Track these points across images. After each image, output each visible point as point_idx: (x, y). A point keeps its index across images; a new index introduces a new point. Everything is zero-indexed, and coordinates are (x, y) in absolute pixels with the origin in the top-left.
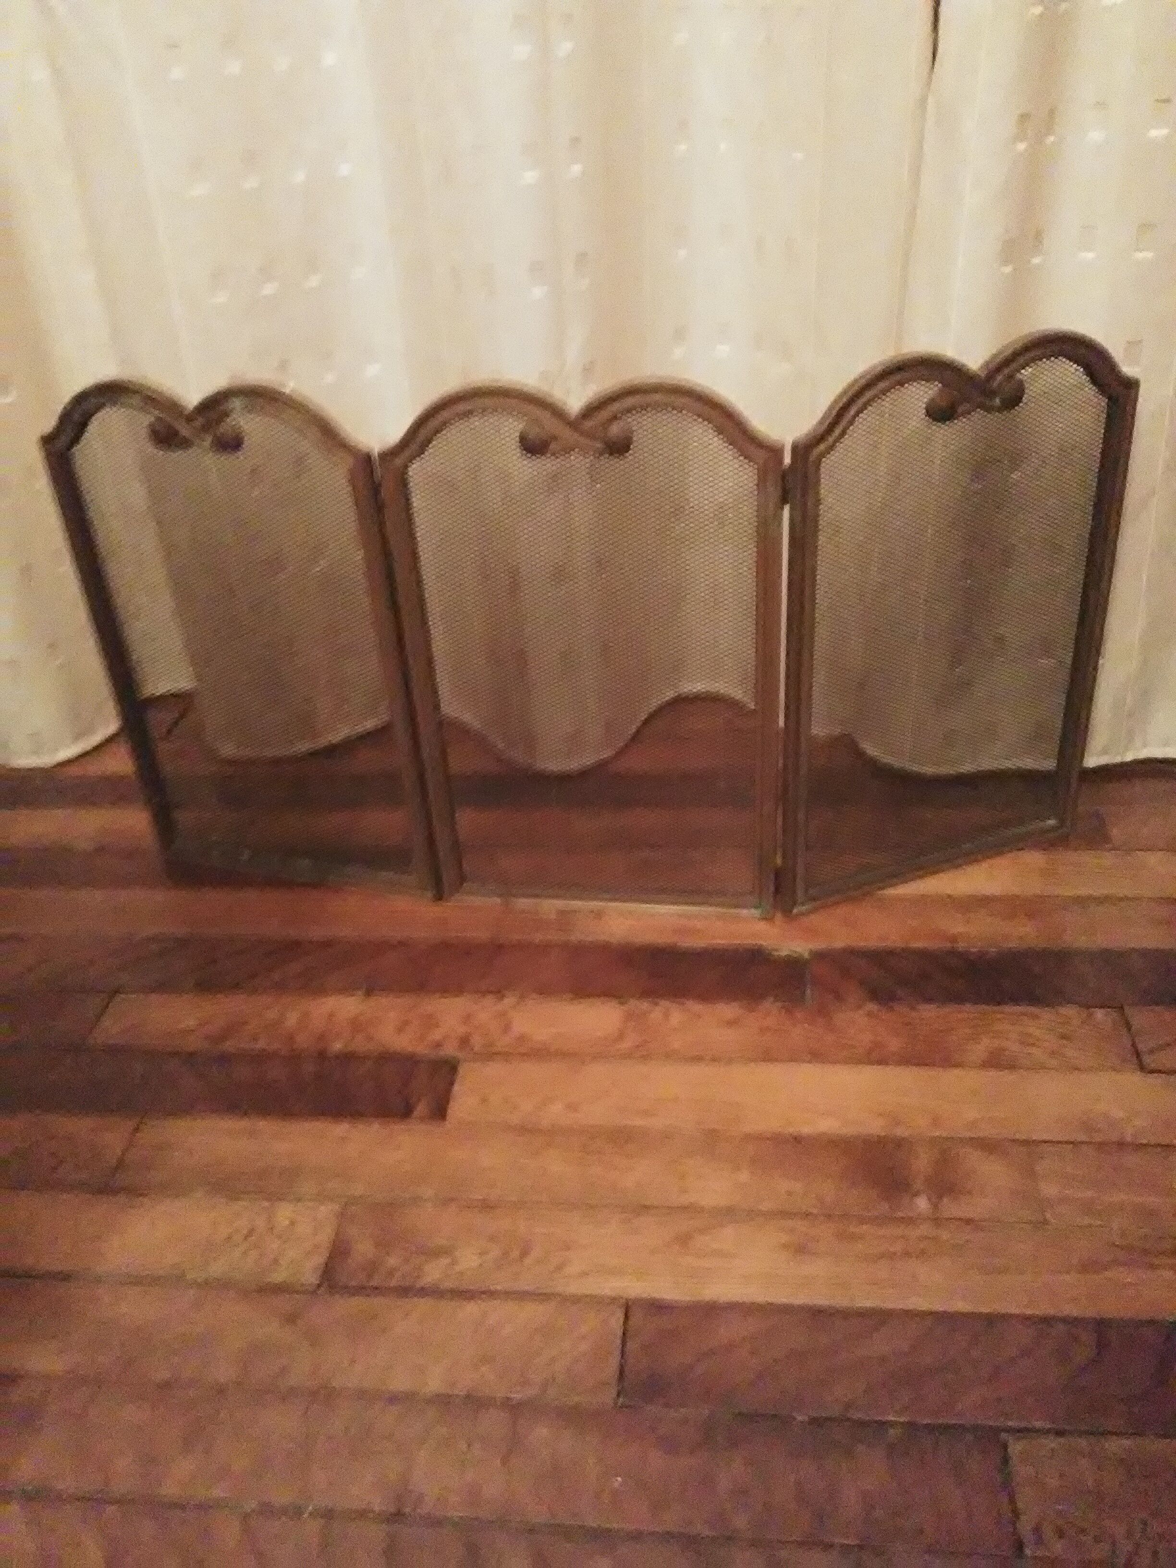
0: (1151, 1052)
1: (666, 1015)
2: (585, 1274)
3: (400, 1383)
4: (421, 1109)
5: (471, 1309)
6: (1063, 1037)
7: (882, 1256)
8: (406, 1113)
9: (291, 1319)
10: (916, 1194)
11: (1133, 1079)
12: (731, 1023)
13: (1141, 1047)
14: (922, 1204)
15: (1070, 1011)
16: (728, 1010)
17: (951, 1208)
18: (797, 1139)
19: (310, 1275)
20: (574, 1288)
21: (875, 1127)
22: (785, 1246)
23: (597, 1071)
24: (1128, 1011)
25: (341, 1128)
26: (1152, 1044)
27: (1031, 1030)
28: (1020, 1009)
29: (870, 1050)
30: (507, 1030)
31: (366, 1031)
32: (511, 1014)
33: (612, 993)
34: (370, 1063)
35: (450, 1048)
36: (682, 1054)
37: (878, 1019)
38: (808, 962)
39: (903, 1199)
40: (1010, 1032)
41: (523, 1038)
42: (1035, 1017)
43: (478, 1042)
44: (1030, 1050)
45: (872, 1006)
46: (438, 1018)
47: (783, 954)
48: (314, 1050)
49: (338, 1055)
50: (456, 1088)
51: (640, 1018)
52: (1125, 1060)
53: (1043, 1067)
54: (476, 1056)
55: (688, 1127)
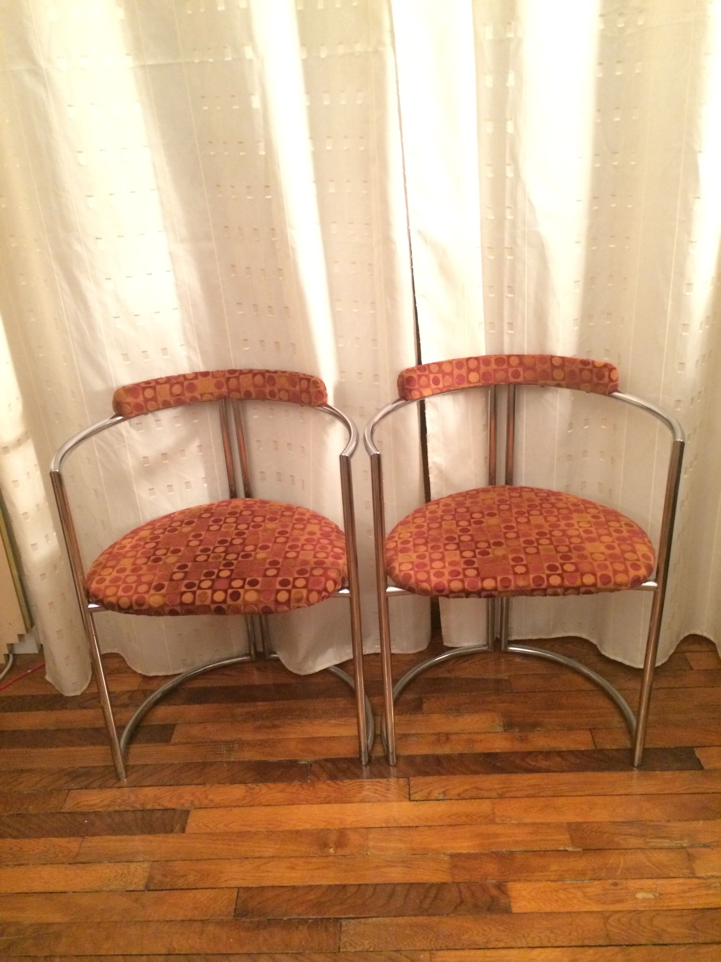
0: (414, 793)
1: (260, 790)
2: (226, 881)
3: (169, 917)
4: (177, 828)
5: (191, 894)
6: (387, 789)
7: (316, 869)
8: (172, 831)
9: (136, 901)
10: (331, 848)
11: (406, 805)
12: (282, 791)
13: (411, 792)
14: (332, 851)
15: (392, 780)
16: (281, 786)
17: (340, 852)
18: (297, 832)
19: (142, 888)
20: (223, 885)
21: (321, 826)
22: (288, 868)
23: (236, 810)
24: (411, 778)
25: (150, 837)
26: (415, 791)
27: (377, 788)
28: (377, 780)
29: (325, 798)
30: (206, 798)
31: (158, 801)
32: (208, 792)
33: (243, 782)
34: (160, 812)
35: (187, 805)
36: (264, 804)
37: (330, 786)
38: (311, 765)
39: (326, 850)
40: (371, 789)
41: (211, 801)
42: (381, 783)
43: (197, 803)
44: (376, 795)
45: (329, 782)
46: (183, 795)
47: (303, 762)
48: (141, 808)
49: (149, 810)
50: (189, 821)
51: (251, 791)
52: (405, 797)
53: (379, 801)
54: (196, 808)
55: (263, 830)
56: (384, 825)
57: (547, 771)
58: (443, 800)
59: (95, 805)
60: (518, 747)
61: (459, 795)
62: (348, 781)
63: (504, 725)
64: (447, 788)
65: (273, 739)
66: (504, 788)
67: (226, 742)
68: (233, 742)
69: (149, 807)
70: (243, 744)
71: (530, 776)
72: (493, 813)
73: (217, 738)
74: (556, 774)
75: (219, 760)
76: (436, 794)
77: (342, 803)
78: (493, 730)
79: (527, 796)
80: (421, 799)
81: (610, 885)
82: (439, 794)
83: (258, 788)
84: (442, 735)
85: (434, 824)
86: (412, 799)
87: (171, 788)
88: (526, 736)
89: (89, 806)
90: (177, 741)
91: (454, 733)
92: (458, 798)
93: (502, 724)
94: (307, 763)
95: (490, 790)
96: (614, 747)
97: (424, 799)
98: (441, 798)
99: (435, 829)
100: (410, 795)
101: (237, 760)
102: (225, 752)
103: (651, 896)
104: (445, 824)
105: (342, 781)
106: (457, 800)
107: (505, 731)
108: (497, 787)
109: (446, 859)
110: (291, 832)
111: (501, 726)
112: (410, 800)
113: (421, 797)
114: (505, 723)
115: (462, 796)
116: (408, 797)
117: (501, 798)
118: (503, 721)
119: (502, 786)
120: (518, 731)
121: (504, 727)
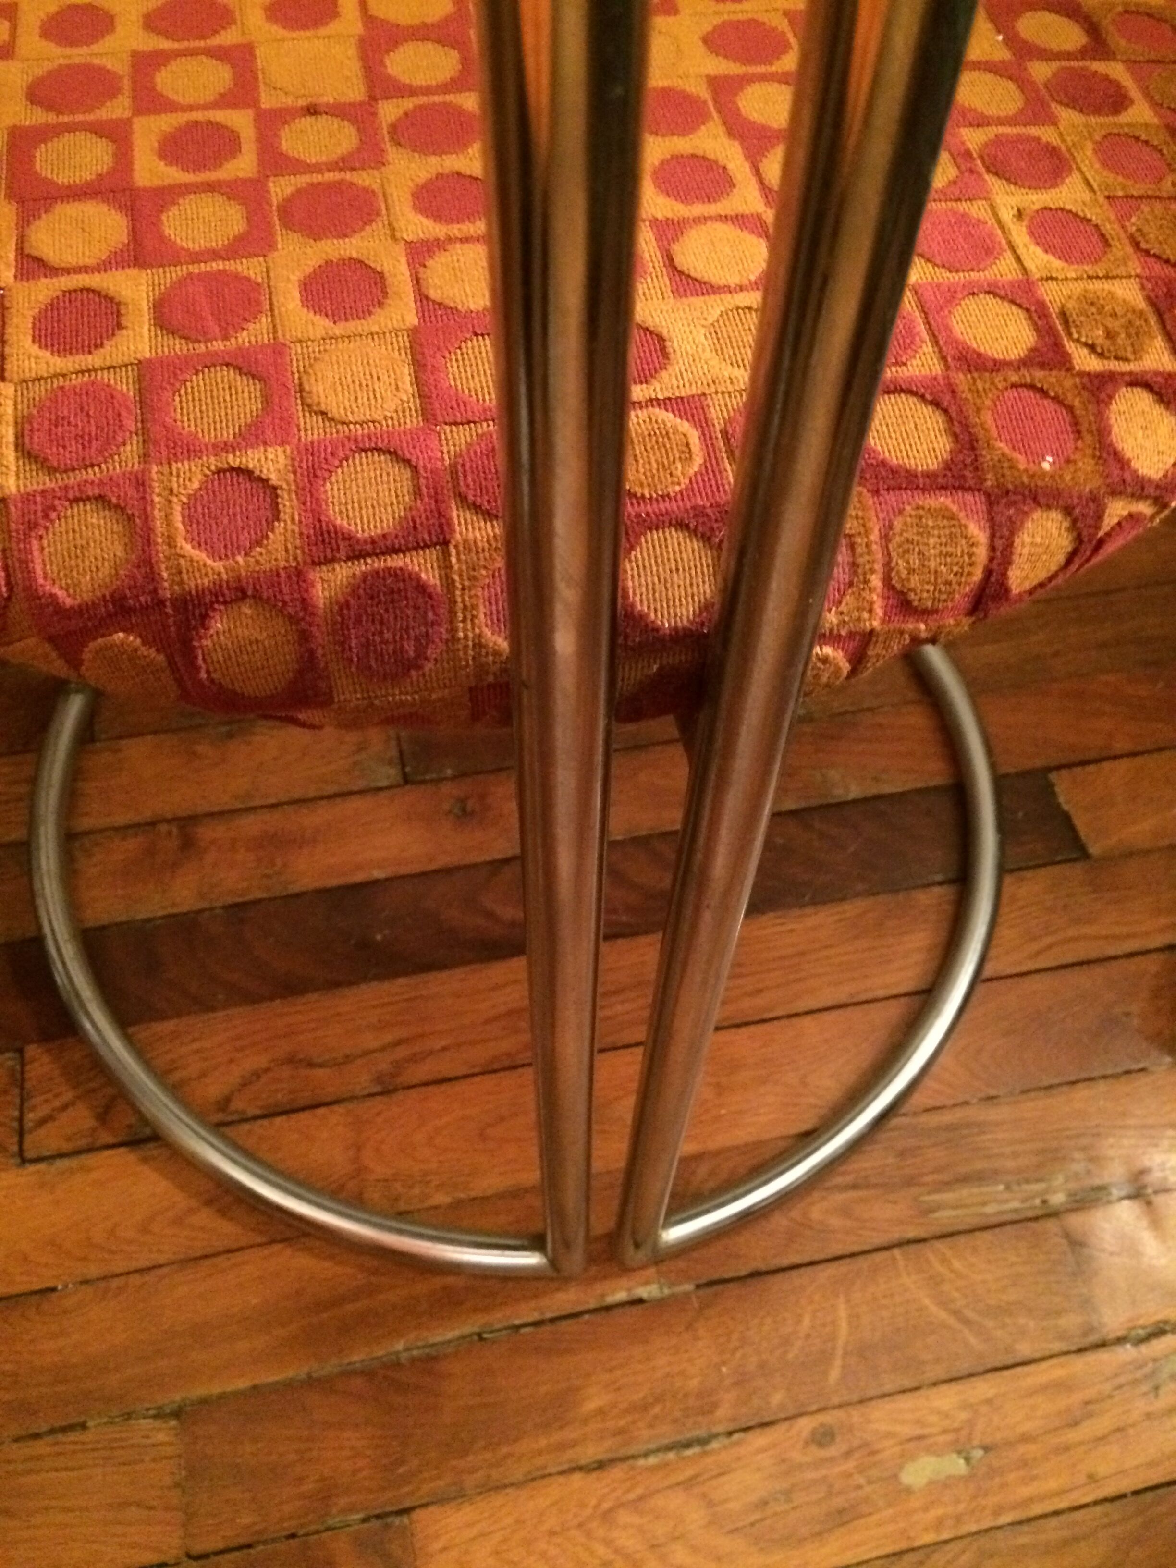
60: (454, 844)
61: (224, 1104)
63: (401, 753)
66: (398, 1043)
72: (358, 1173)
78: (361, 784)
80: (66, 1147)
81: (807, 1443)
84: (163, 828)
85: (120, 1265)
86: (30, 1154)
88: (482, 797)
91: (211, 815)
93: (394, 753)
95: (348, 1059)
97: (81, 1143)
99: (120, 1290)
100: (22, 1131)
103: (957, 1465)
104: (162, 1260)
107: (407, 780)
108: (370, 1041)
109: (161, 1437)
111: (390, 762)
112: (24, 1161)
113: (68, 1139)
114: (405, 747)
115: (238, 1104)
116: (15, 1148)
117: (386, 1092)
118: (398, 739)
119: (388, 1037)
120: (454, 778)
121: (403, 766)
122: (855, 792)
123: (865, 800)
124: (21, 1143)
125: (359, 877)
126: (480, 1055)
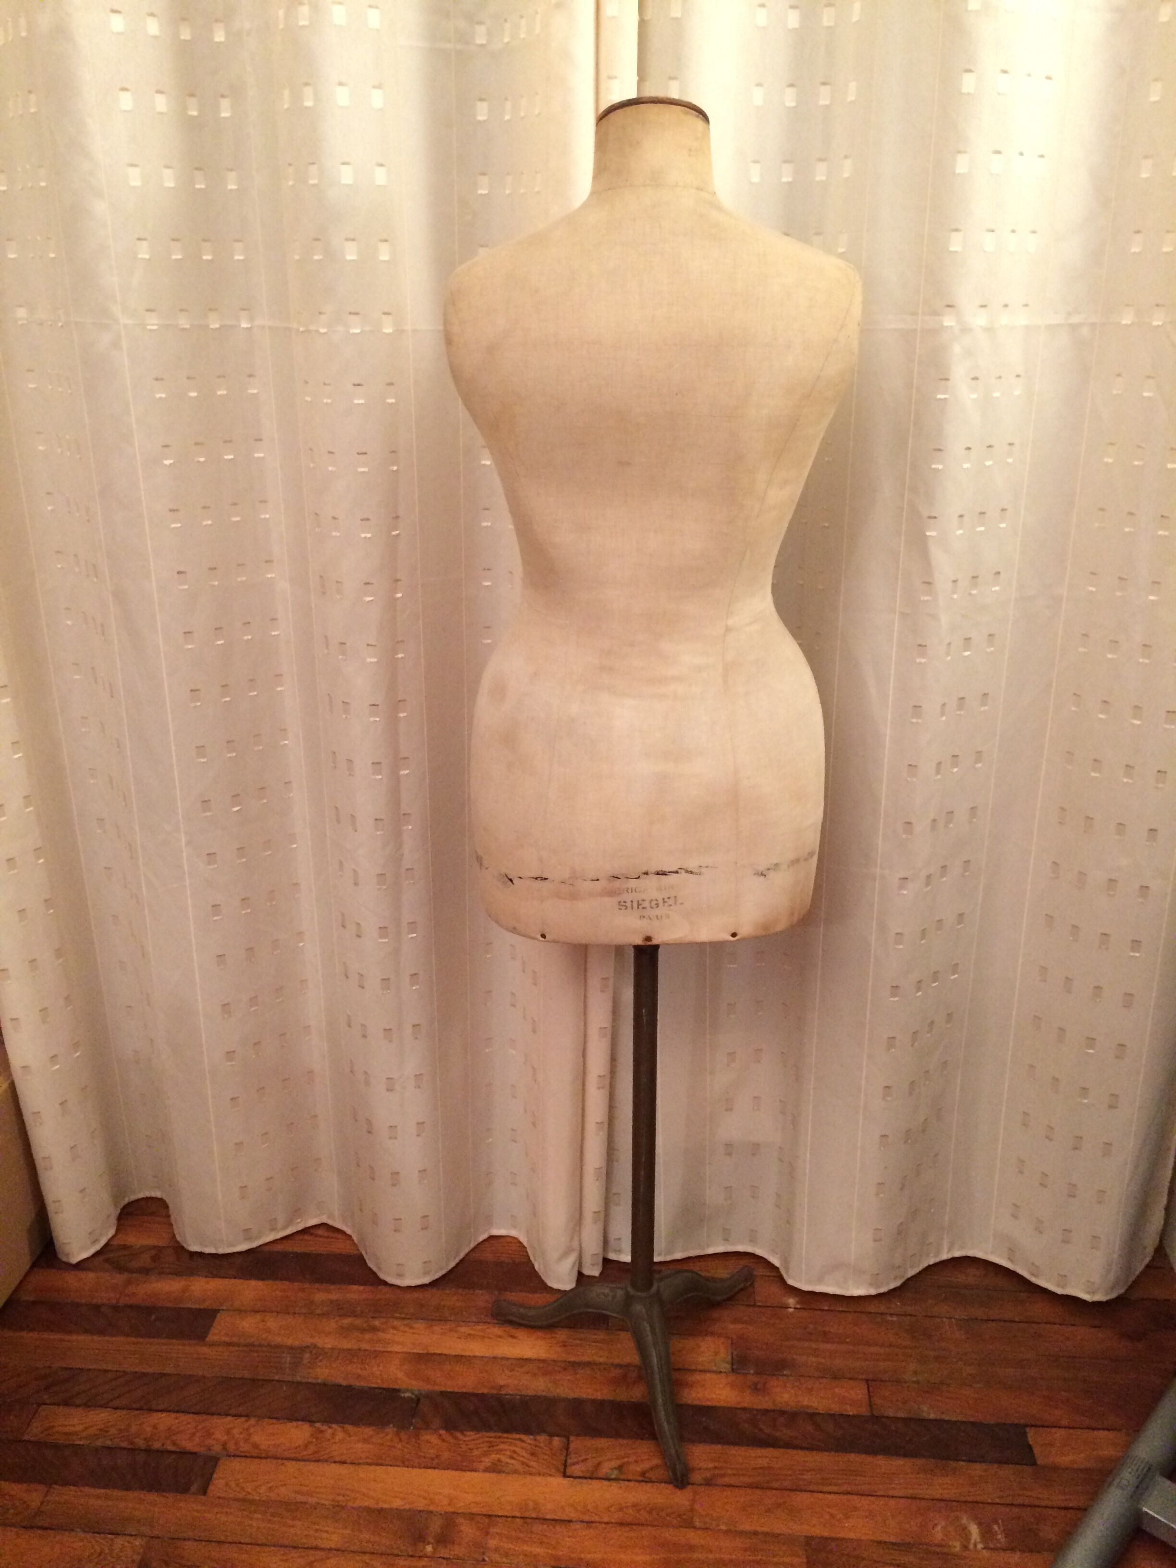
0: (574, 1464)
1: (333, 1434)
4: (196, 1485)
6: (532, 1454)
8: (185, 1490)
10: (429, 1543)
11: (557, 1482)
12: (367, 1440)
13: (569, 1461)
14: (429, 1549)
15: (542, 1438)
16: (368, 1431)
17: (444, 1552)
18: (381, 1511)
21: (421, 1505)
23: (291, 1466)
24: (572, 1438)
25: (152, 1497)
26: (575, 1460)
27: (517, 1450)
28: (518, 1436)
29: (433, 1459)
30: (246, 1440)
31: (174, 1438)
32: (252, 1430)
33: (308, 1419)
34: (174, 1456)
35: (217, 1448)
36: (337, 1459)
37: (443, 1440)
38: (419, 1400)
39: (420, 1546)
40: (506, 1450)
41: (255, 1446)
42: (523, 1441)
43: (231, 1447)
44: (513, 1462)
45: (442, 1432)
46: (212, 1431)
47: (407, 1395)
48: (143, 1447)
49: (158, 1451)
50: (215, 1476)
51: (320, 1435)
52: (558, 1470)
53: (516, 1472)
54: (229, 1456)
55: (327, 1503)
56: (518, 1514)
57: (789, 1445)
58: (616, 1480)
59: (76, 1433)
60: (748, 1400)
61: (643, 1474)
62: (472, 1433)
63: (732, 1360)
64: (626, 1460)
65: (366, 1350)
66: (716, 1468)
67: (291, 1348)
68: (303, 1349)
69: (157, 1445)
70: (318, 1353)
71: (760, 1451)
72: (692, 1510)
73: (278, 1340)
74: (801, 1453)
75: (277, 1378)
76: (607, 1468)
77: (457, 1470)
78: (714, 1369)
79: (751, 1486)
80: (581, 1474)
82: (612, 1469)
83: (330, 1431)
84: (632, 1368)
85: (597, 1518)
86: (568, 1474)
87: (196, 1416)
88: (765, 1384)
89: (66, 1434)
90: (216, 1338)
92: (641, 1478)
93: (729, 1358)
94: (414, 1397)
96: (901, 1415)
97: (588, 1475)
98: (613, 1477)
99: (596, 1528)
100: (565, 1466)
101: (304, 1380)
102: (288, 1365)
104: (613, 1521)
105: (462, 1432)
106: (639, 1481)
107: (733, 1371)
108: (704, 1465)
110: (369, 1510)
111: (727, 1363)
112: (565, 1475)
113: (582, 1472)
114: (734, 1358)
115: (647, 1475)
116: (562, 1470)
117: (707, 1485)
118: (732, 1353)
119: (711, 1465)
120: (753, 1374)
121: (732, 1364)
122: (932, 1416)
123: (936, 1420)
124: (565, 1469)
125: (709, 1404)
126: (747, 1480)
